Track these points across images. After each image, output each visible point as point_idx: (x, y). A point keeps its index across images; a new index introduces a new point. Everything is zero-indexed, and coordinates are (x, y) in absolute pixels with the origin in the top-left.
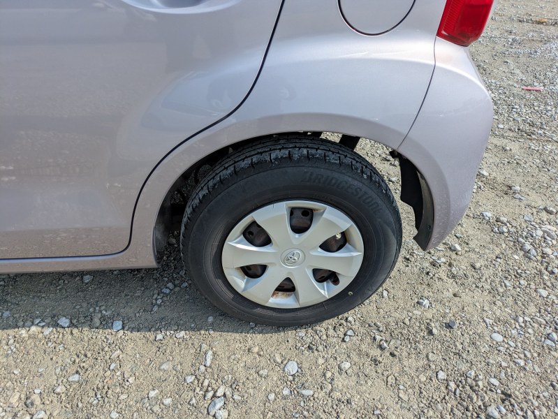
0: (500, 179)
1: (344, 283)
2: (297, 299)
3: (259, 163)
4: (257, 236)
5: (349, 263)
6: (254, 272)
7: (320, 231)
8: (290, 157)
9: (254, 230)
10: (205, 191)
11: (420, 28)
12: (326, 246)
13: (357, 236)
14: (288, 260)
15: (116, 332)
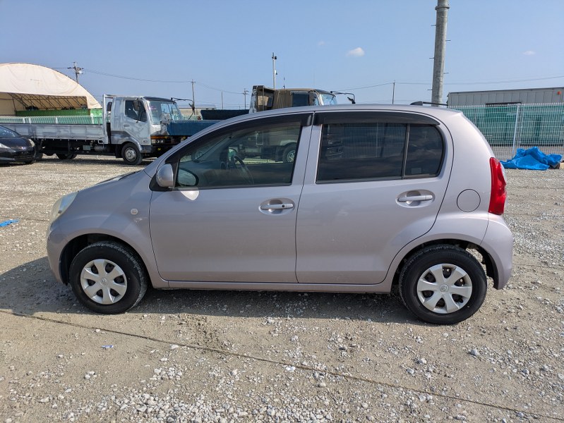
0: (548, 285)
1: (465, 302)
2: (446, 309)
3: (432, 250)
4: (430, 278)
5: (467, 291)
6: (428, 294)
7: (454, 277)
8: (443, 249)
9: (429, 276)
10: (413, 260)
11: (482, 210)
12: (457, 284)
13: (469, 280)
14: (442, 289)
15: (369, 322)
